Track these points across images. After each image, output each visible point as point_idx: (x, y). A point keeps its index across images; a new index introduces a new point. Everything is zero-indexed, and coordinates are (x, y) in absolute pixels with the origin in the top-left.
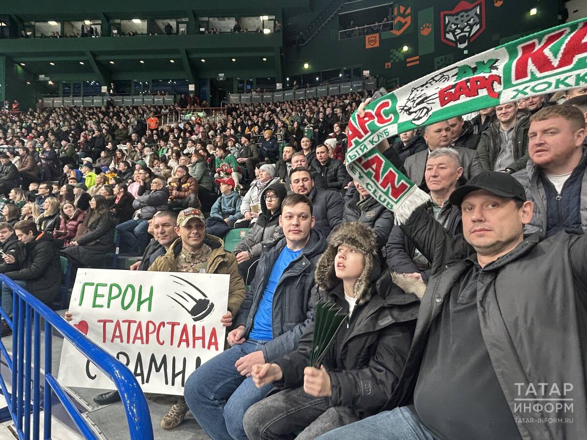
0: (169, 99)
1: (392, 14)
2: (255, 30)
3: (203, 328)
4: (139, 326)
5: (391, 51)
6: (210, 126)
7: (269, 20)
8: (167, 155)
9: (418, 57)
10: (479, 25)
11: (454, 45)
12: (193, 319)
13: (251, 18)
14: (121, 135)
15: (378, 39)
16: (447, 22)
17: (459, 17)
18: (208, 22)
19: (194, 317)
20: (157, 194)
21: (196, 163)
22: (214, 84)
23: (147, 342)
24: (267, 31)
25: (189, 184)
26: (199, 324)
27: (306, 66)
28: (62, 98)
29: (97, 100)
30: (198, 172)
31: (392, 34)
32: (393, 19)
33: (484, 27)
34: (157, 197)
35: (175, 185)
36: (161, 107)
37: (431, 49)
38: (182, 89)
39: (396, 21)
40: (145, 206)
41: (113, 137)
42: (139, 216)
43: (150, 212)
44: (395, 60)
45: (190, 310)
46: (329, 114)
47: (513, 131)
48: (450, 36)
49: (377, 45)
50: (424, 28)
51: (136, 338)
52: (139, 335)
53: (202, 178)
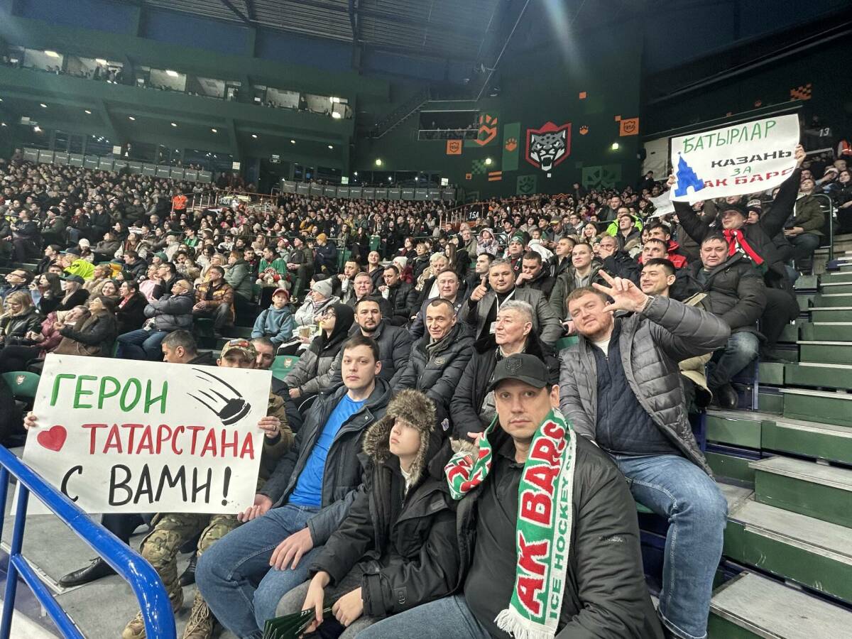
0: (205, 175)
1: (478, 122)
2: (323, 112)
3: (236, 434)
4: (148, 431)
5: (473, 161)
6: (256, 216)
7: (341, 103)
8: (196, 248)
9: (500, 173)
10: (563, 150)
11: (538, 166)
12: (223, 422)
13: (319, 97)
14: (136, 213)
15: (460, 146)
16: (533, 140)
17: (545, 137)
18: (265, 92)
19: (223, 420)
20: (179, 300)
21: (235, 264)
22: (266, 166)
23: (158, 451)
24: (336, 115)
25: (223, 292)
26: (230, 429)
27: (379, 162)
28: (53, 152)
29: (105, 163)
30: (236, 277)
31: (475, 143)
32: (478, 127)
33: (568, 153)
34: (178, 304)
35: (204, 289)
36: (193, 185)
37: (515, 167)
38: (224, 165)
39: (480, 131)
40: (161, 314)
41: (124, 215)
42: (152, 326)
43: (167, 322)
44: (476, 172)
45: (219, 412)
46: (401, 223)
47: (588, 279)
48: (535, 156)
49: (459, 152)
50: (509, 143)
51: (141, 446)
52: (146, 443)
53: (240, 283)
